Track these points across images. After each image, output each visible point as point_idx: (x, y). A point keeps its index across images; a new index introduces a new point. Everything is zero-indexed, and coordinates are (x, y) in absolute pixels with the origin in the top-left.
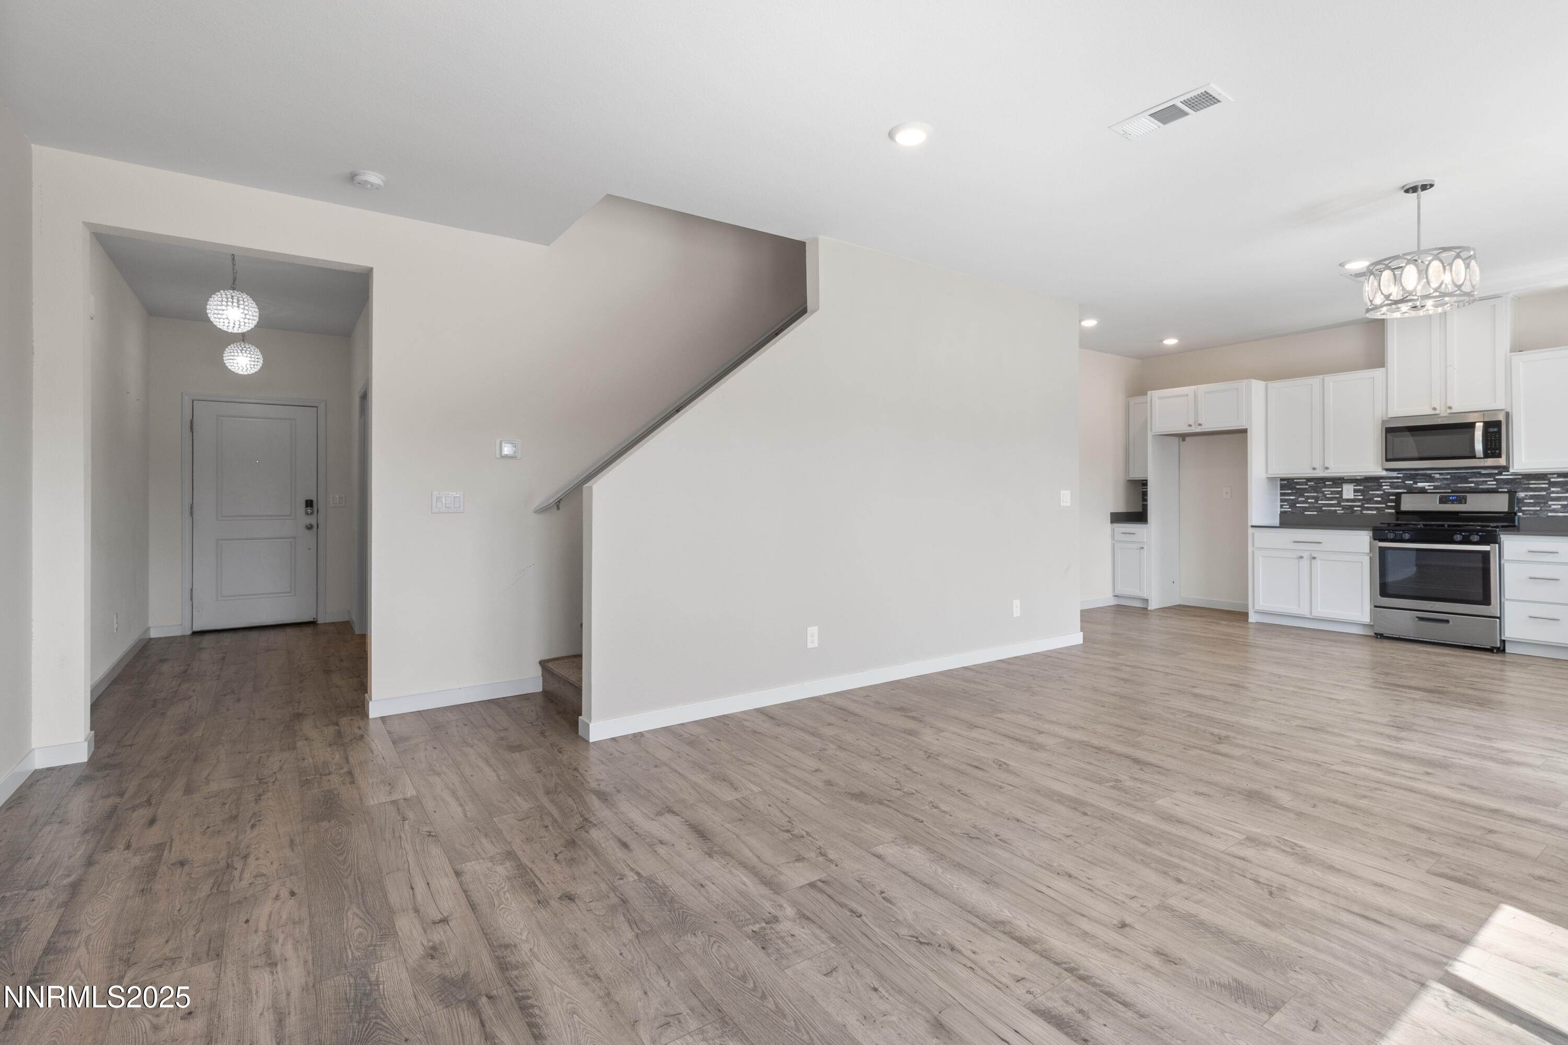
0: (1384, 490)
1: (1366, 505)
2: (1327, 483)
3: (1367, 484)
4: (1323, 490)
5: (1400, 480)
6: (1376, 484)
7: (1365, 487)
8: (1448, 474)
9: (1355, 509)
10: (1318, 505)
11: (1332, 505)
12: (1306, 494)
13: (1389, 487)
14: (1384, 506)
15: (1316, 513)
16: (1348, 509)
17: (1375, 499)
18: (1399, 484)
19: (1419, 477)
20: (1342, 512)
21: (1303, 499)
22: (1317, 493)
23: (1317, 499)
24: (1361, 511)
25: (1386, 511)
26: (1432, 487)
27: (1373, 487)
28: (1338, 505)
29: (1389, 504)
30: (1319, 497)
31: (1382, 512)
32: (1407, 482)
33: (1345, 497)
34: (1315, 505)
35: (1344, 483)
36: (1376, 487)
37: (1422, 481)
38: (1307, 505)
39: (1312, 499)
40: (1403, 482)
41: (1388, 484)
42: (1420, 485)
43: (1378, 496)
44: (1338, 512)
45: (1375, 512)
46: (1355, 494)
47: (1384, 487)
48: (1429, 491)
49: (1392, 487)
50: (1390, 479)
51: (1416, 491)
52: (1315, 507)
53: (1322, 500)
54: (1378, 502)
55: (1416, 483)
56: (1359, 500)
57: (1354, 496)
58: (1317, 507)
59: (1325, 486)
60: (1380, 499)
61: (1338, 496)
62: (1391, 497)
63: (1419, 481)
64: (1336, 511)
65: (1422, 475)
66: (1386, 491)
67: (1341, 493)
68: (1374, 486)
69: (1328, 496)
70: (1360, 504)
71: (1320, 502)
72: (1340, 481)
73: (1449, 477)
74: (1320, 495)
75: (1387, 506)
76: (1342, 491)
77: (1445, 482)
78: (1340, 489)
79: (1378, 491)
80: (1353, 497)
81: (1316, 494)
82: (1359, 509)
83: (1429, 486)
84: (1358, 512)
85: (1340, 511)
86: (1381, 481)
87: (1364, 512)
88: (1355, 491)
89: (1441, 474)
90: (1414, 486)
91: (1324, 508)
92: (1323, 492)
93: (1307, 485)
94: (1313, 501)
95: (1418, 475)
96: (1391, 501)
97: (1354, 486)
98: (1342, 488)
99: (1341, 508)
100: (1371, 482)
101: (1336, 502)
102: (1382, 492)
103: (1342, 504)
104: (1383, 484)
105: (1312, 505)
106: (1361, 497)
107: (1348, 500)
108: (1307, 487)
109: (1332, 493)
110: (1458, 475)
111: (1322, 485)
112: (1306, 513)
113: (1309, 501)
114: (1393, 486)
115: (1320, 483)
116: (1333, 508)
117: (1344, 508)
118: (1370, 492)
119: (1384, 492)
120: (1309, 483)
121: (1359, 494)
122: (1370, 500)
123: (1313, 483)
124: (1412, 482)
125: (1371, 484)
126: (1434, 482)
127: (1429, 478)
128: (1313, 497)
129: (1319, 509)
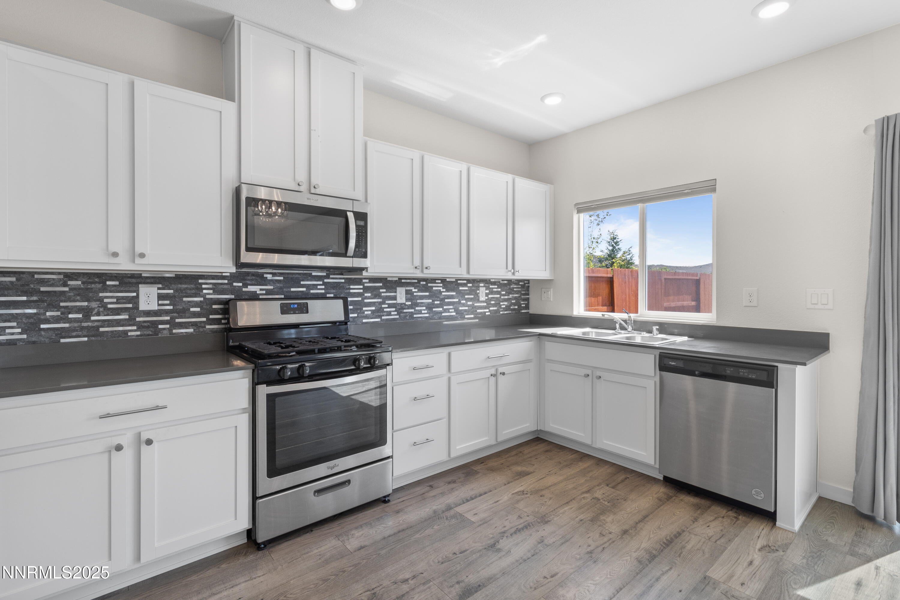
0: (204, 296)
1: (178, 320)
2: (108, 283)
3: (180, 286)
4: (101, 295)
5: (226, 281)
6: (192, 286)
7: (176, 291)
8: (281, 274)
9: (160, 326)
10: (90, 324)
11: (119, 323)
12: (62, 304)
13: (211, 291)
14: (204, 319)
15: (86, 339)
16: (148, 327)
17: (192, 309)
18: (226, 287)
19: (249, 278)
20: (138, 333)
21: (59, 313)
22: (88, 301)
23: (87, 313)
24: (170, 330)
25: (208, 327)
26: (264, 292)
27: (189, 292)
28: (131, 321)
29: (211, 317)
30: (93, 309)
31: (201, 330)
32: (235, 284)
33: (143, 306)
34: (85, 324)
35: (141, 283)
36: (193, 291)
37: (253, 282)
38: (67, 325)
39: (77, 313)
40: (230, 284)
41: (210, 286)
42: (251, 288)
43: (196, 305)
44: (129, 334)
45: (191, 330)
46: (160, 302)
47: (205, 291)
48: (261, 297)
49: (216, 292)
50: (213, 279)
51: (246, 297)
52: (82, 328)
53: (98, 314)
54: (195, 315)
55: (245, 285)
56: (167, 312)
57: (159, 305)
58: (88, 328)
59: (105, 289)
60: (198, 309)
61: (130, 306)
62: (214, 307)
63: (249, 282)
64: (126, 332)
65: (253, 274)
66: (208, 296)
67: (135, 300)
68: (190, 289)
69: (110, 306)
70: (168, 318)
71: (93, 318)
72: (134, 280)
73: (282, 278)
74: (94, 305)
75: (208, 319)
76: (137, 297)
77: (278, 285)
78: (135, 294)
79: (196, 297)
80: (155, 307)
81: (86, 304)
82: (168, 326)
83: (261, 290)
84: (165, 332)
85: (133, 332)
86: (200, 281)
87: (174, 331)
88: (161, 297)
89: (274, 274)
90: (244, 289)
91: (101, 329)
92: (101, 300)
93: (65, 285)
94: (80, 316)
95: (248, 274)
96: (216, 312)
97: (159, 289)
98: (137, 292)
99: (135, 328)
100: (186, 284)
101: (127, 317)
102: (202, 299)
103: (138, 319)
104: (204, 286)
105: (76, 325)
106: (171, 307)
107: (148, 313)
108: (66, 289)
109: (119, 300)
110: (291, 276)
111: (99, 286)
112: (62, 341)
113: (70, 316)
114: (216, 289)
115: (95, 283)
116: (121, 328)
117: (140, 326)
118: (185, 299)
119: (205, 298)
120: (70, 283)
121: (167, 302)
122: (184, 312)
123: (79, 283)
124: (241, 284)
125: (184, 286)
126: (266, 285)
127: (260, 280)
128: (79, 310)
129: (93, 332)
